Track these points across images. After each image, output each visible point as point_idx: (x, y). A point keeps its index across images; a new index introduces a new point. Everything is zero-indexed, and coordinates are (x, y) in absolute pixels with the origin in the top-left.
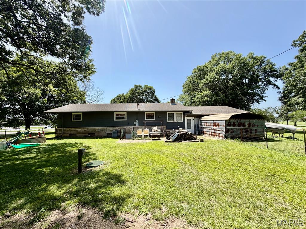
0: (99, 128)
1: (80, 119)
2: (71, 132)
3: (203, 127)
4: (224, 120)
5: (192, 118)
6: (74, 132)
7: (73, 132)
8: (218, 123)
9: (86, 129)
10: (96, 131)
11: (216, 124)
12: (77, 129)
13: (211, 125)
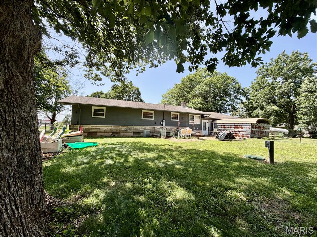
0: (125, 127)
1: (102, 115)
2: (91, 130)
3: (219, 129)
4: (250, 123)
5: (207, 121)
6: (95, 130)
7: (93, 130)
8: (242, 126)
9: (110, 127)
10: (122, 130)
11: (239, 126)
12: (99, 127)
13: (231, 128)
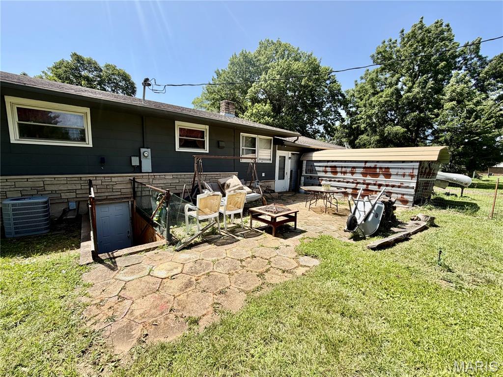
3: (319, 177)
4: (417, 162)
5: (287, 154)
8: (388, 168)
11: (378, 170)
13: (353, 173)
